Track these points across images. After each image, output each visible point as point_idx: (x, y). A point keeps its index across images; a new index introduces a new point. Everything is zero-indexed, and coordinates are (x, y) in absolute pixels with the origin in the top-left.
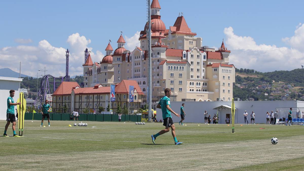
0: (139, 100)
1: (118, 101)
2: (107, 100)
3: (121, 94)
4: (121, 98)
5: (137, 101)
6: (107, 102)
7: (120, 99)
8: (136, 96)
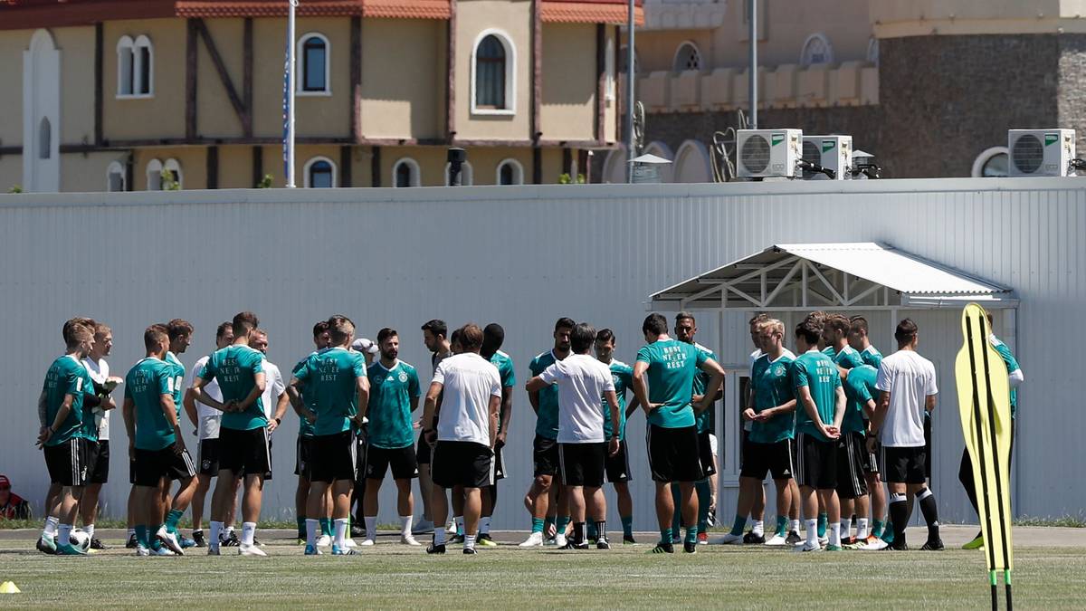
0: (546, 111)
1: (206, 128)
2: (46, 126)
3: (249, 22)
4: (248, 80)
5: (517, 133)
6: (46, 154)
7: (242, 104)
8: (492, 55)
